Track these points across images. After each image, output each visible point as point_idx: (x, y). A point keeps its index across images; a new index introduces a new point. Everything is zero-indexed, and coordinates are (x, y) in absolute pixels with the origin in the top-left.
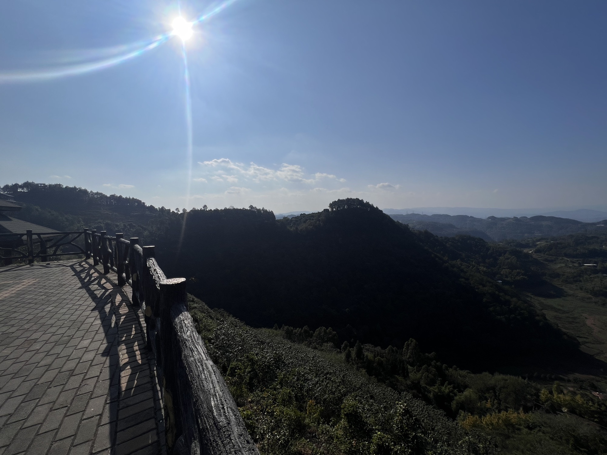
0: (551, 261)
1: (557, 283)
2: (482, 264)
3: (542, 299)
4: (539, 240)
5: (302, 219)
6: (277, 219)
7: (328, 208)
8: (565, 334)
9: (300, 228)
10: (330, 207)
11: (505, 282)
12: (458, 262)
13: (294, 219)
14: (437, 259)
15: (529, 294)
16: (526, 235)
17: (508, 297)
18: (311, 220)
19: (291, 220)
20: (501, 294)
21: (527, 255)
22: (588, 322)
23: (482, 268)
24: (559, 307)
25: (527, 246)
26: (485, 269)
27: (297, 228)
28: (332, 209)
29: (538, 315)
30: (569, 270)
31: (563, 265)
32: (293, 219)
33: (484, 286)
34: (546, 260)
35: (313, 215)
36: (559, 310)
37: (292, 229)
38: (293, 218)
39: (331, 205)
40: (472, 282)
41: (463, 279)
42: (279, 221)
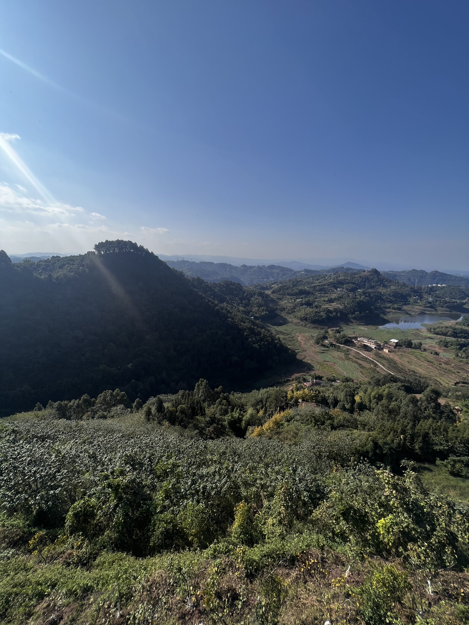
0: (280, 299)
1: (283, 314)
2: (240, 305)
3: (276, 327)
4: (273, 284)
5: (55, 263)
6: (13, 262)
8: (289, 349)
9: (55, 275)
10: (95, 250)
11: (256, 318)
12: (225, 304)
13: (42, 263)
14: (210, 303)
15: (269, 325)
16: (265, 280)
17: (259, 329)
18: (70, 265)
19: (39, 265)
20: (255, 327)
21: (267, 296)
22: (299, 339)
23: (241, 308)
24: (285, 332)
25: (267, 289)
26: (243, 309)
27: (50, 276)
28: (99, 252)
29: (276, 340)
30: (289, 305)
31: (286, 301)
33: (245, 323)
34: (278, 298)
35: (71, 259)
36: (285, 333)
37: (42, 277)
39: (97, 247)
40: (236, 321)
41: (230, 319)
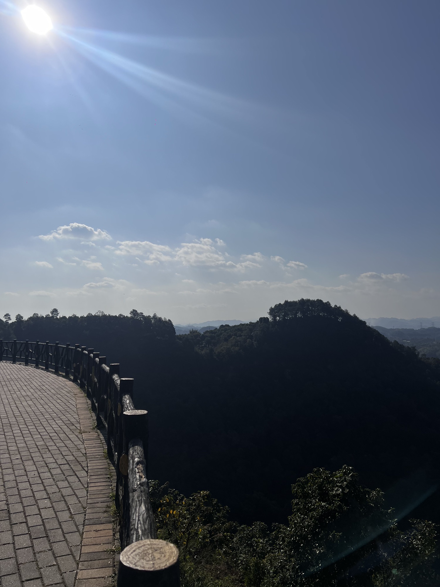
5: (221, 334)
6: (177, 333)
7: (268, 316)
9: (217, 350)
10: (270, 315)
13: (208, 334)
18: (237, 337)
19: (203, 337)
27: (212, 351)
28: (274, 317)
32: (206, 334)
35: (241, 328)
37: (203, 352)
38: (207, 332)
39: (272, 311)
42: (181, 337)
